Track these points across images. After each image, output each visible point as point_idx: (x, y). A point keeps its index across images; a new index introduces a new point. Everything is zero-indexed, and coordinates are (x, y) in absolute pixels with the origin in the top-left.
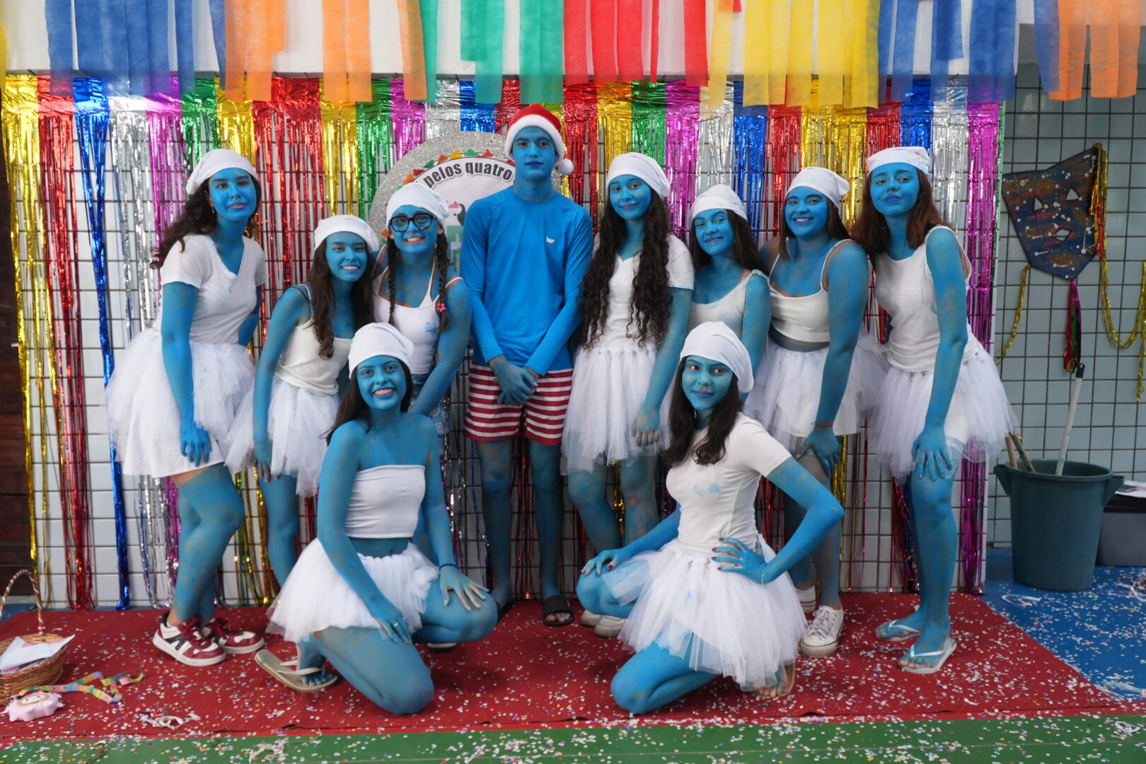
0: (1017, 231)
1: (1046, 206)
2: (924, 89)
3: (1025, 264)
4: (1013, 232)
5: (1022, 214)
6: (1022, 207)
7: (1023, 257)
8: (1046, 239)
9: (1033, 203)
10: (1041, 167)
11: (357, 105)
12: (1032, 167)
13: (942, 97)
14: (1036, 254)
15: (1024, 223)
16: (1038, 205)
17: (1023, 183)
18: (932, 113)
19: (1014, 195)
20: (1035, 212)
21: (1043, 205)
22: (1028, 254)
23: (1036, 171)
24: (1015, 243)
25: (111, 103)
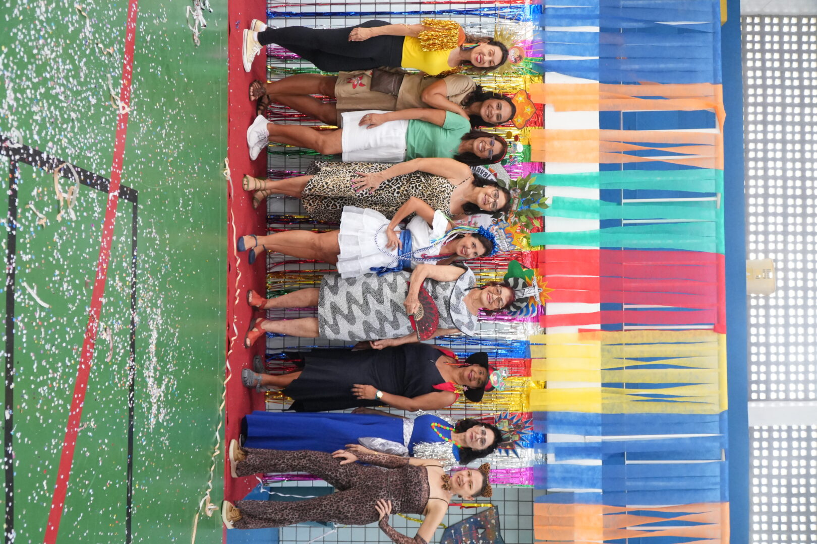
0: (466, 519)
1: (480, 536)
2: (540, 441)
3: (447, 526)
4: (465, 517)
5: (476, 522)
6: (480, 521)
7: (451, 524)
8: (461, 536)
9: (481, 528)
10: (502, 532)
11: (529, 145)
12: (502, 527)
13: (536, 452)
14: (453, 531)
15: (470, 523)
16: (480, 531)
17: (493, 521)
18: (528, 447)
19: (486, 516)
20: (477, 529)
21: (482, 534)
22: (453, 526)
23: (500, 529)
24: (459, 518)
25: (530, 23)
